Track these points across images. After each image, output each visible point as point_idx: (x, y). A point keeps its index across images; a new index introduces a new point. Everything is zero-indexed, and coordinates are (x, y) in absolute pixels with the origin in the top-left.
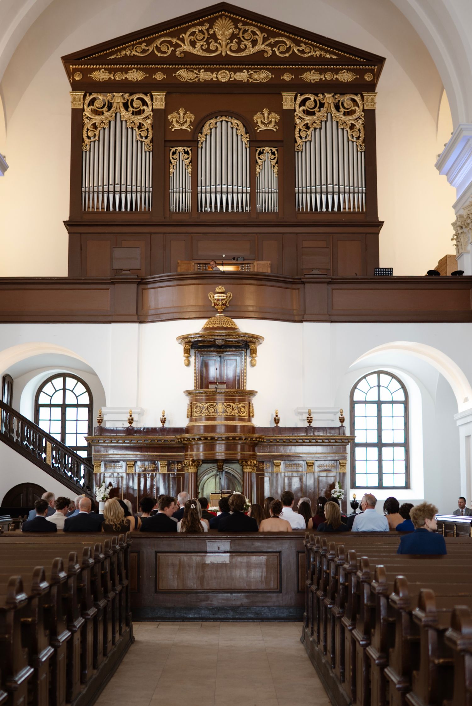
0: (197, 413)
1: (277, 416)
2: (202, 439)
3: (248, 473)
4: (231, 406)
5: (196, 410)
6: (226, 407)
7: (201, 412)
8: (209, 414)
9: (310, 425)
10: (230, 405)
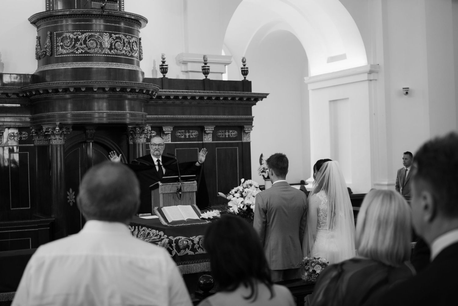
0: (65, 49)
1: (164, 62)
2: (72, 90)
3: (142, 144)
4: (121, 40)
5: (62, 44)
6: (114, 40)
7: (74, 46)
8: (89, 51)
9: (206, 77)
10: (119, 38)
